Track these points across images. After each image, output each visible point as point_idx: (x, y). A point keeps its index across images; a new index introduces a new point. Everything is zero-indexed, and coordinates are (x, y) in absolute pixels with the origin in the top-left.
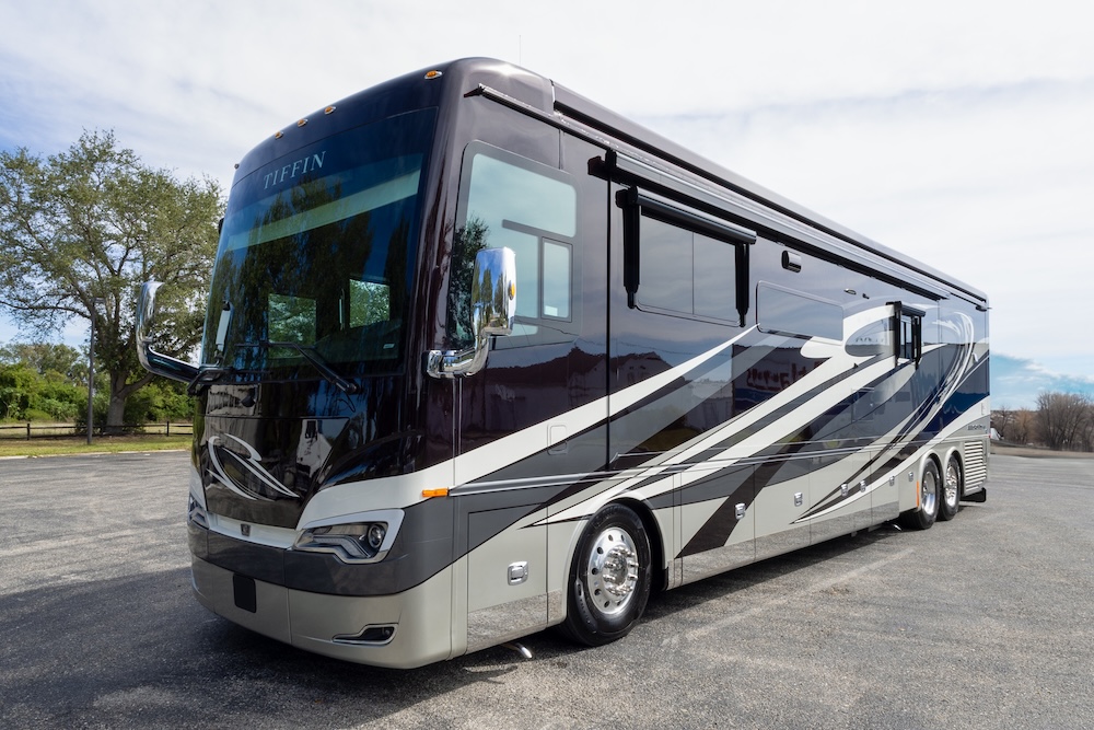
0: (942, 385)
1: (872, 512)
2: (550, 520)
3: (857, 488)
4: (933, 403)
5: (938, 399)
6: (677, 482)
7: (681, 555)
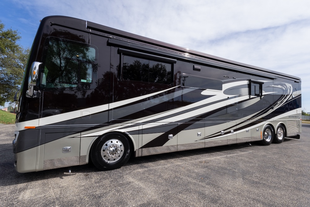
0: (275, 103)
1: (237, 139)
2: (81, 136)
3: (230, 132)
4: (270, 109)
5: (272, 108)
6: (141, 127)
7: (142, 148)
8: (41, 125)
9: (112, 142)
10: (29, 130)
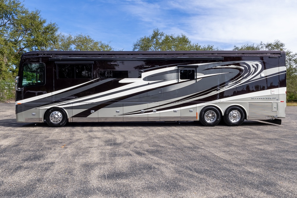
0: (223, 85)
2: (39, 109)
3: (152, 111)
5: (218, 90)
6: (71, 105)
7: (72, 117)
8: (23, 103)
9: (55, 113)
10: (19, 104)
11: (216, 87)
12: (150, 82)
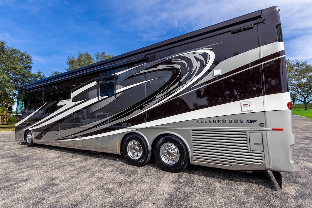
0: (151, 98)
4: (137, 109)
5: (141, 108)
7: (34, 139)
11: (140, 103)
12: (77, 103)
